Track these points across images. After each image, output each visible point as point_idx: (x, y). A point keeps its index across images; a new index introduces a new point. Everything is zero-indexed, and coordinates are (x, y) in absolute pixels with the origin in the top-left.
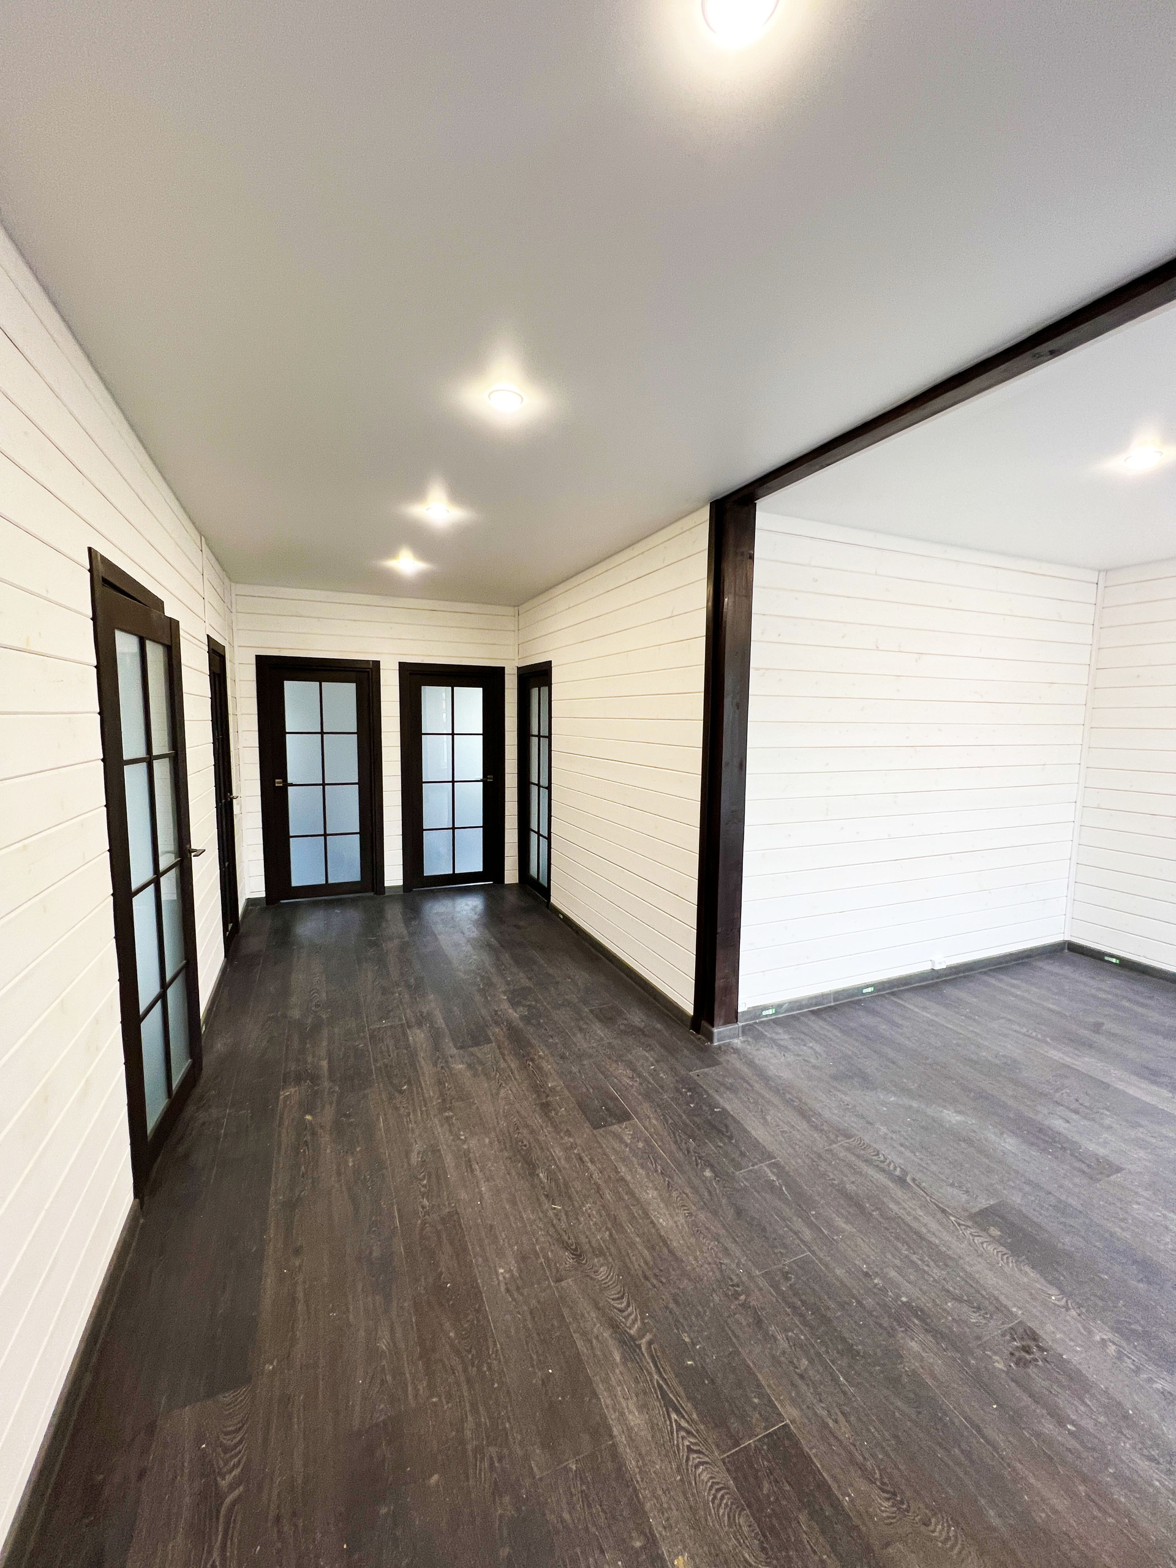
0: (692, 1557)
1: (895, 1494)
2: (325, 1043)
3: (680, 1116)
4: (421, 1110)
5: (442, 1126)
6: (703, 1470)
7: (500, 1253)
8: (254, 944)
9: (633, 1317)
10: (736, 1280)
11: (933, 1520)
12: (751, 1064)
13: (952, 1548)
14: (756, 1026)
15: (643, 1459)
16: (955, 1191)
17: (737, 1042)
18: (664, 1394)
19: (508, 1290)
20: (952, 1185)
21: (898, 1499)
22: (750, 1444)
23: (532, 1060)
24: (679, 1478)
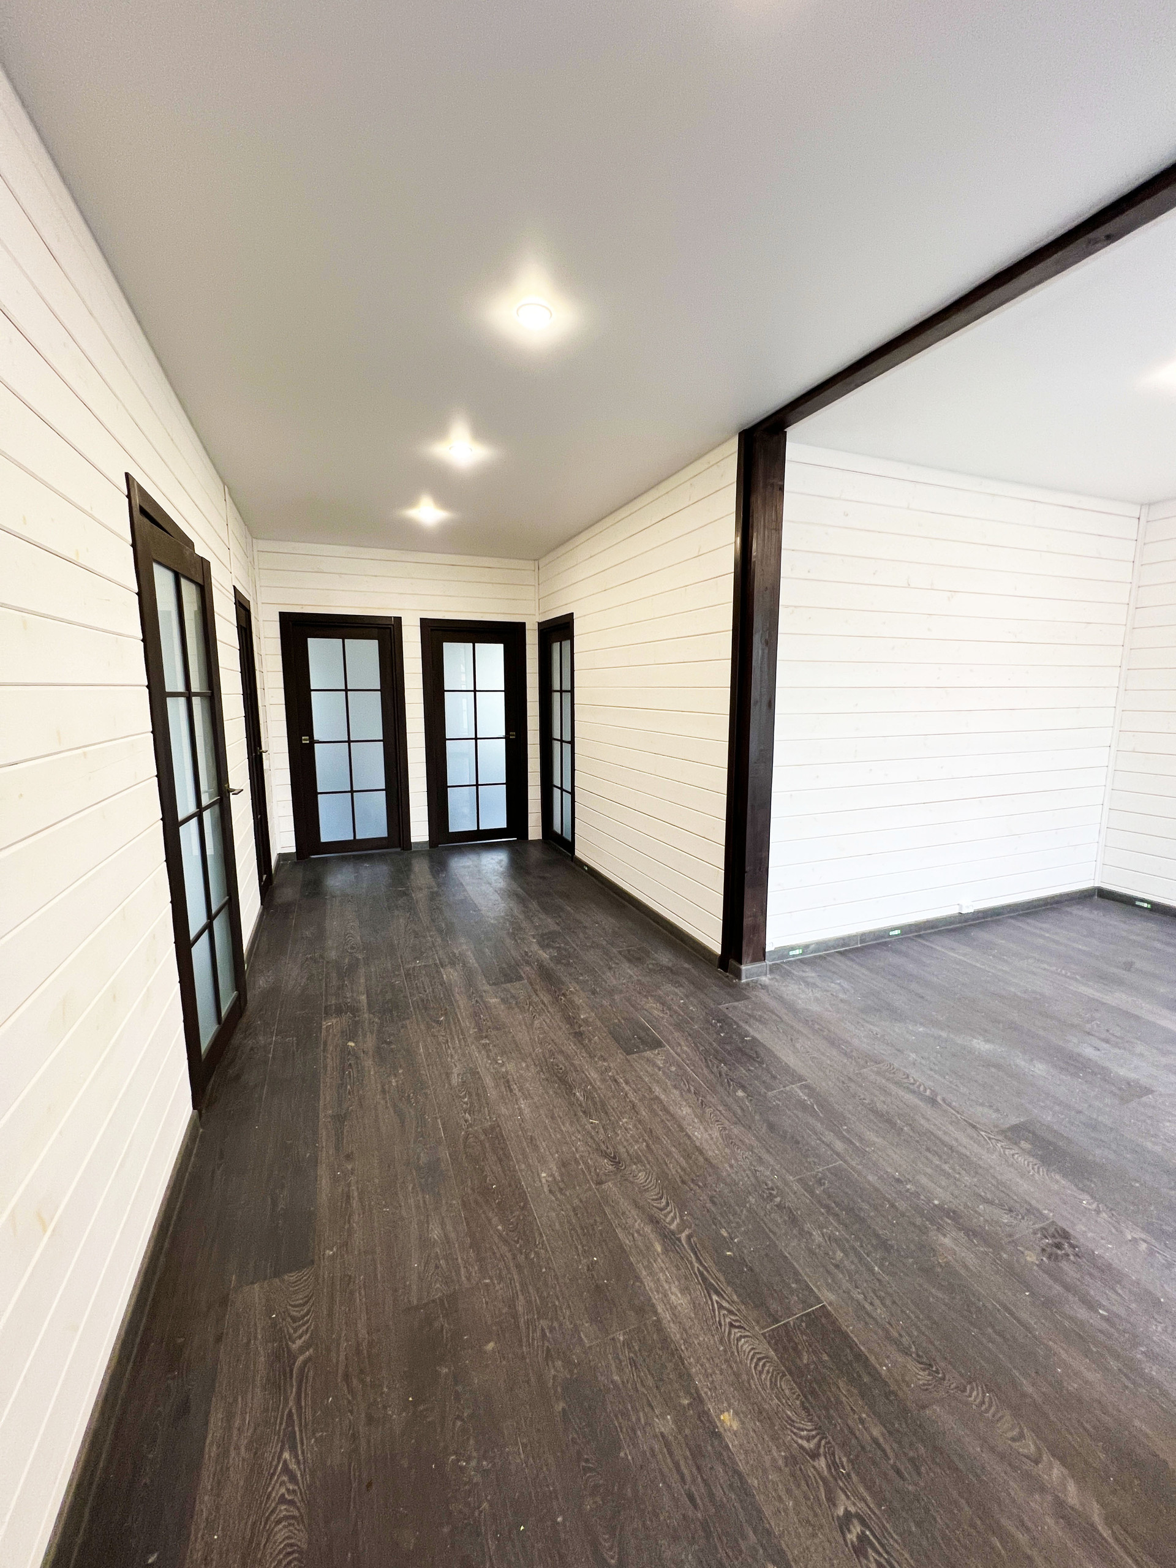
0: (736, 1413)
1: (931, 1365)
2: (362, 980)
3: (711, 1044)
4: (458, 1038)
5: (480, 1052)
6: (746, 1342)
7: (542, 1160)
8: (287, 894)
9: (672, 1214)
10: (770, 1184)
11: (968, 1388)
12: (780, 999)
13: (987, 1411)
14: (784, 966)
15: (686, 1333)
16: (986, 1110)
17: (765, 979)
18: (704, 1279)
19: (550, 1191)
20: (982, 1105)
21: (934, 1369)
22: (788, 1322)
23: (564, 995)
24: (722, 1348)
